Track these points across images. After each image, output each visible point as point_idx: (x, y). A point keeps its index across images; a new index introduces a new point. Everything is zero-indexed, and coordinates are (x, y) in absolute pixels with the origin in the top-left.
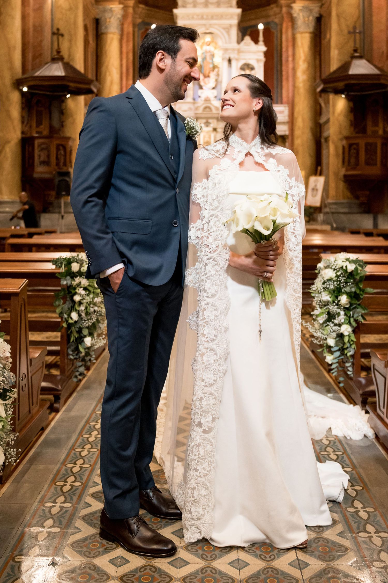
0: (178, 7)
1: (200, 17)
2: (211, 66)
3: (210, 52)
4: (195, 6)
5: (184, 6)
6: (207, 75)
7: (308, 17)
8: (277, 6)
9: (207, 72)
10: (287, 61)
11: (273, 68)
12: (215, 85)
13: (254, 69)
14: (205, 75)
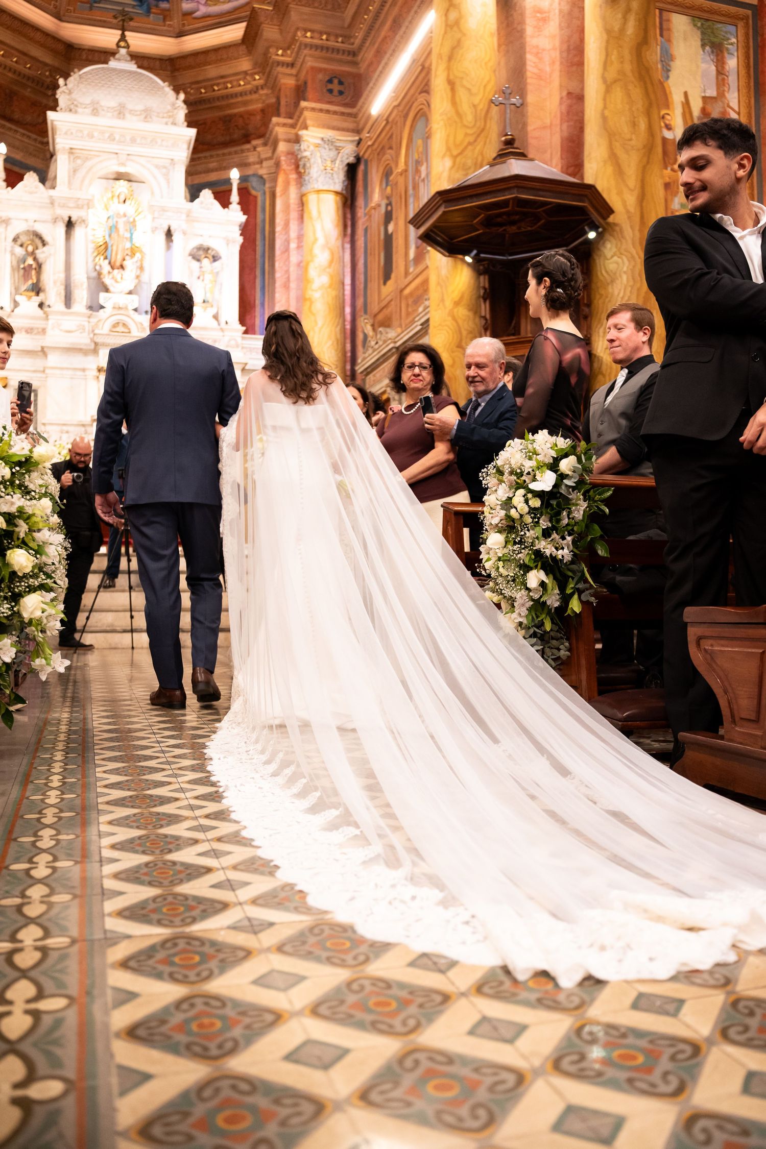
0: (58, 109)
1: (107, 135)
2: (128, 245)
3: (125, 215)
4: (95, 111)
5: (71, 110)
6: (118, 264)
7: (333, 161)
8: (265, 144)
9: (119, 258)
10: (287, 250)
11: (255, 267)
12: (135, 287)
13: (220, 258)
14: (115, 262)
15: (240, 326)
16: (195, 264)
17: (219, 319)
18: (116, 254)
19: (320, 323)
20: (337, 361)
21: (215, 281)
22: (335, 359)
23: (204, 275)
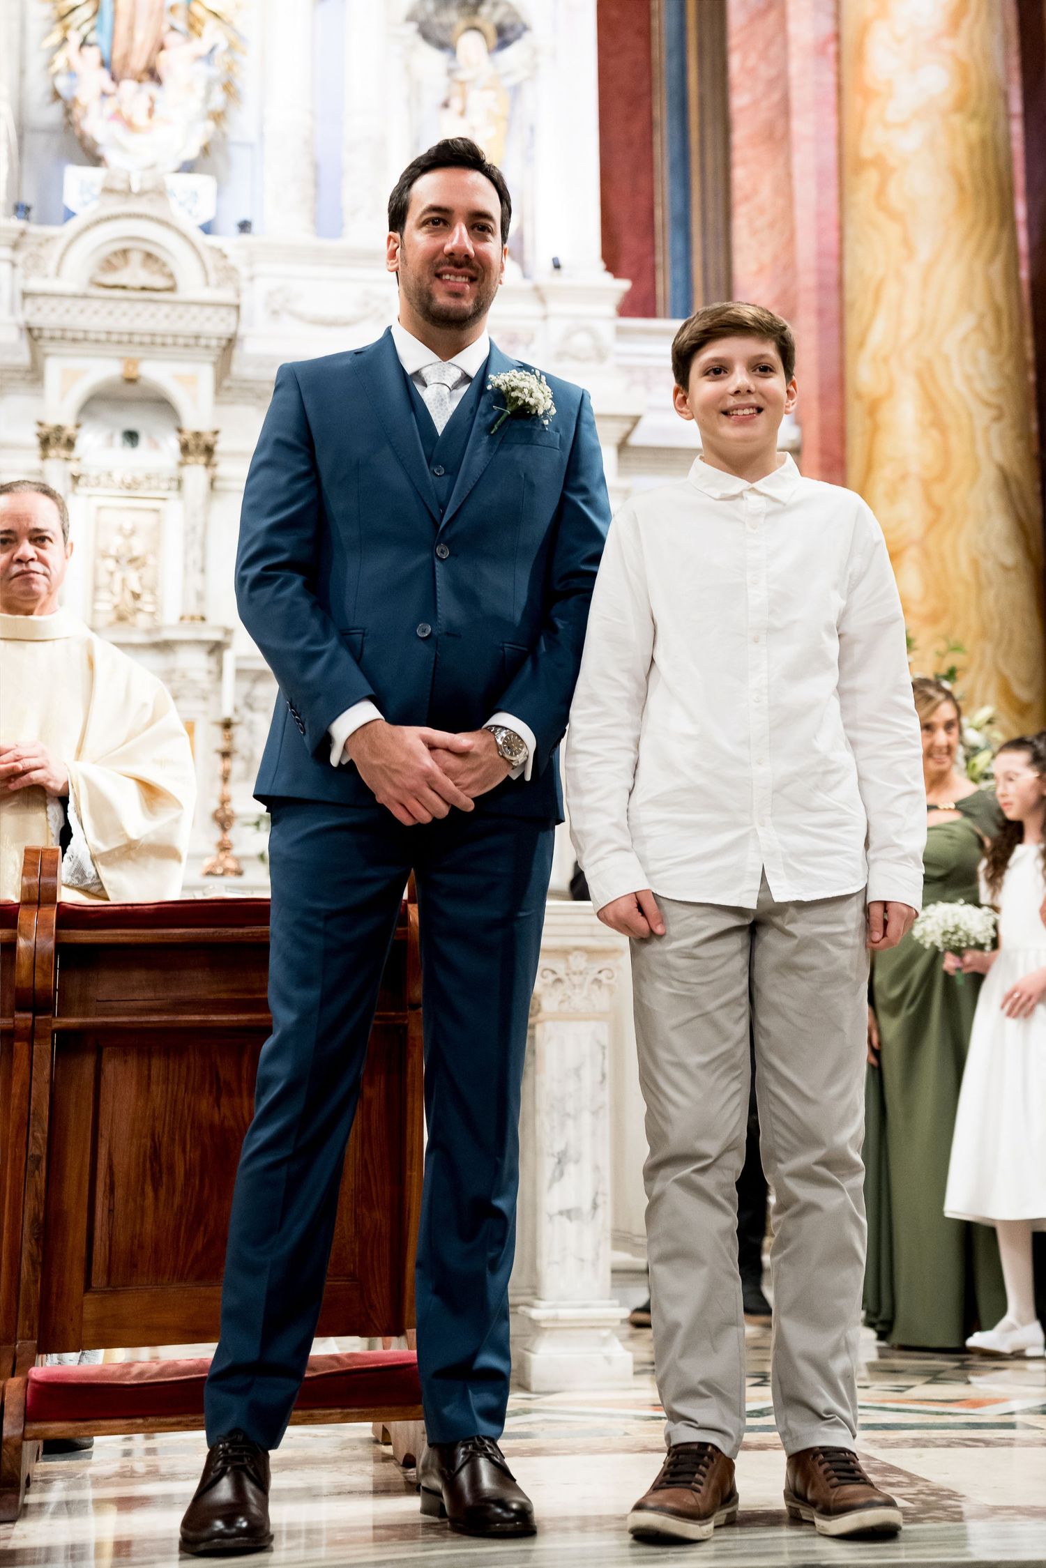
6: (138, 62)
9: (144, 39)
11: (650, 92)
12: (205, 150)
13: (525, 28)
14: (126, 56)
15: (608, 277)
16: (432, 59)
17: (528, 257)
18: (131, 29)
19: (924, 252)
20: (1001, 391)
21: (509, 120)
22: (993, 383)
23: (464, 96)
